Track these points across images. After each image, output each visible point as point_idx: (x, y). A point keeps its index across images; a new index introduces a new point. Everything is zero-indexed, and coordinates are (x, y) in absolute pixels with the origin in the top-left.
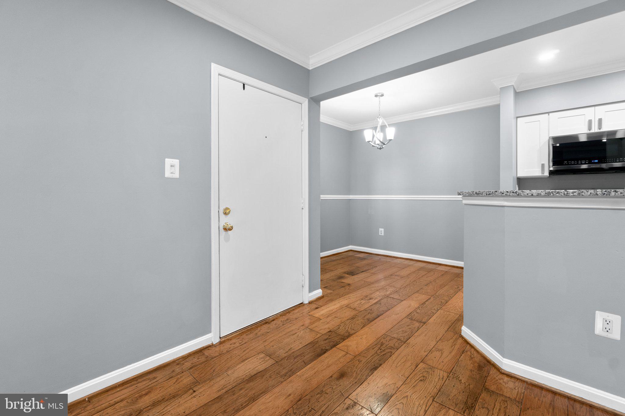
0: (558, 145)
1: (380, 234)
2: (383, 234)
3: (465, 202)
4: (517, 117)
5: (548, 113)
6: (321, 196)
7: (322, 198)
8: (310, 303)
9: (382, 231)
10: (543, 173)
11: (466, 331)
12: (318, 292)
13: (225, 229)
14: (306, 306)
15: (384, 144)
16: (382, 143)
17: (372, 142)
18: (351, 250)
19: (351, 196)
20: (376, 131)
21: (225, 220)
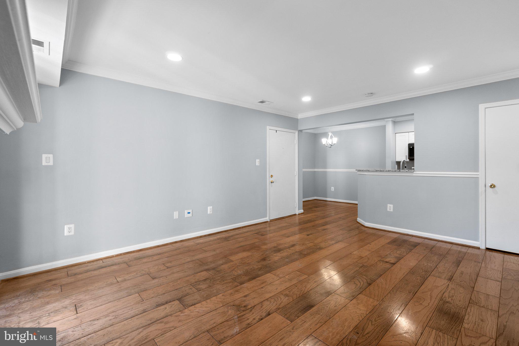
0: (411, 147)
1: (332, 190)
2: (333, 190)
3: (358, 173)
4: (396, 133)
5: (409, 132)
6: (303, 170)
7: (303, 171)
8: (299, 214)
9: (333, 189)
10: (406, 160)
11: (359, 220)
12: (302, 211)
13: (272, 183)
14: (297, 216)
15: (332, 146)
16: (331, 145)
17: (326, 144)
18: (316, 199)
19: (315, 169)
20: (328, 139)
21: (272, 179)
